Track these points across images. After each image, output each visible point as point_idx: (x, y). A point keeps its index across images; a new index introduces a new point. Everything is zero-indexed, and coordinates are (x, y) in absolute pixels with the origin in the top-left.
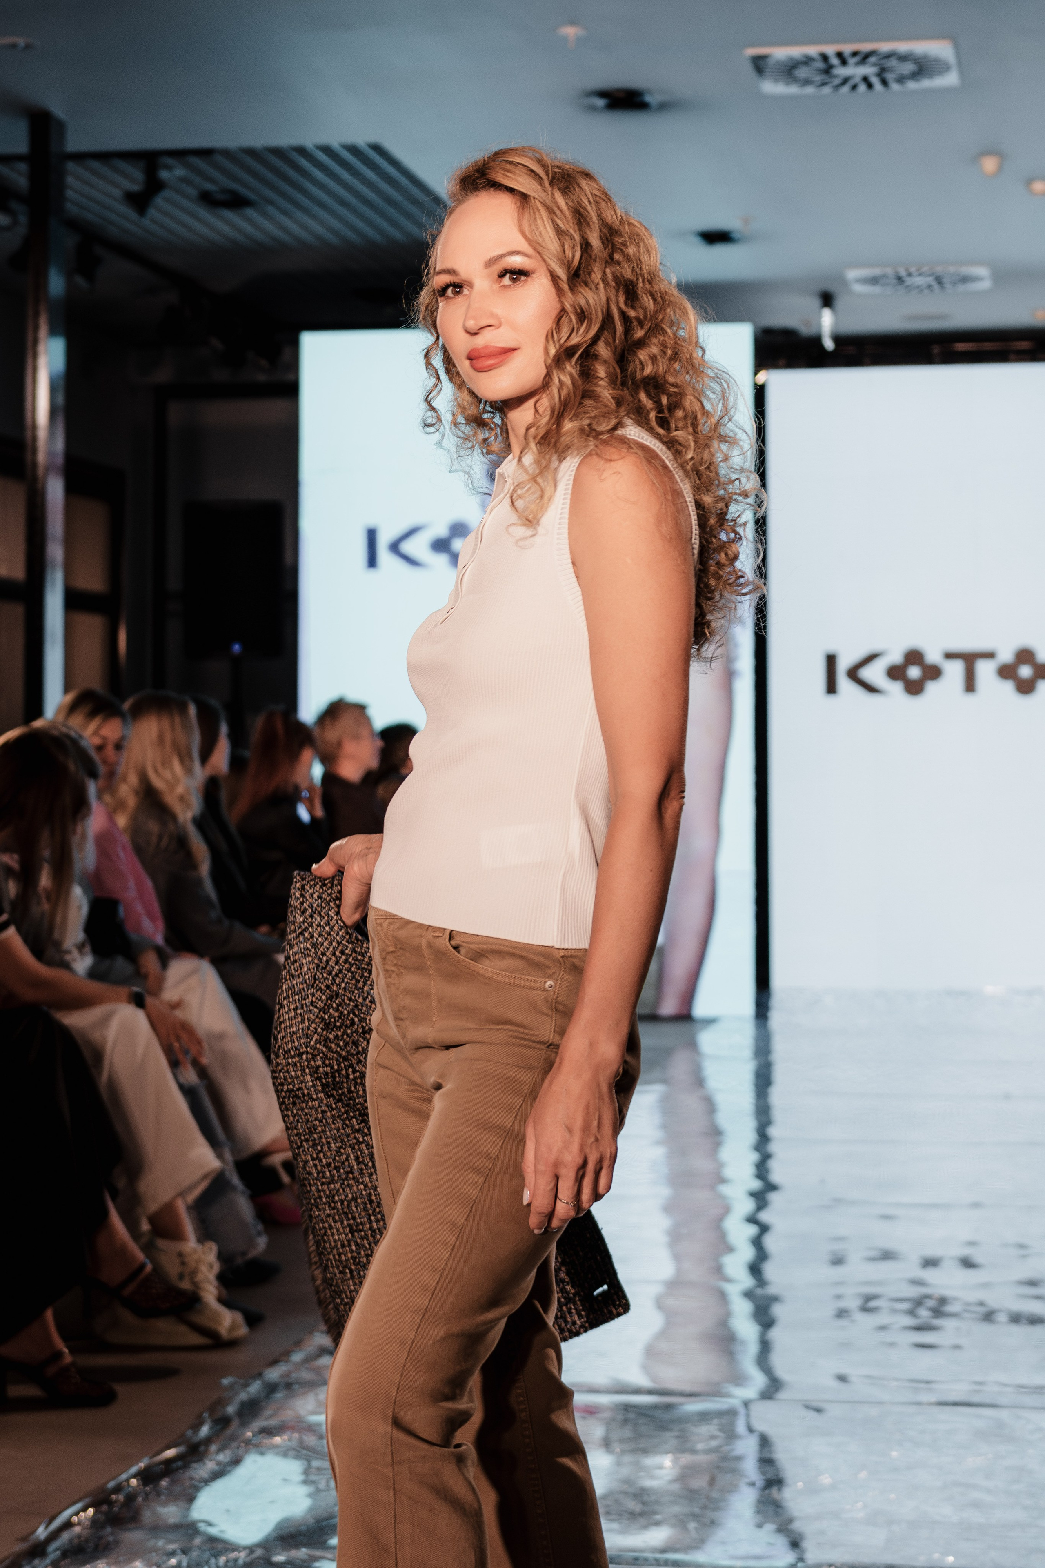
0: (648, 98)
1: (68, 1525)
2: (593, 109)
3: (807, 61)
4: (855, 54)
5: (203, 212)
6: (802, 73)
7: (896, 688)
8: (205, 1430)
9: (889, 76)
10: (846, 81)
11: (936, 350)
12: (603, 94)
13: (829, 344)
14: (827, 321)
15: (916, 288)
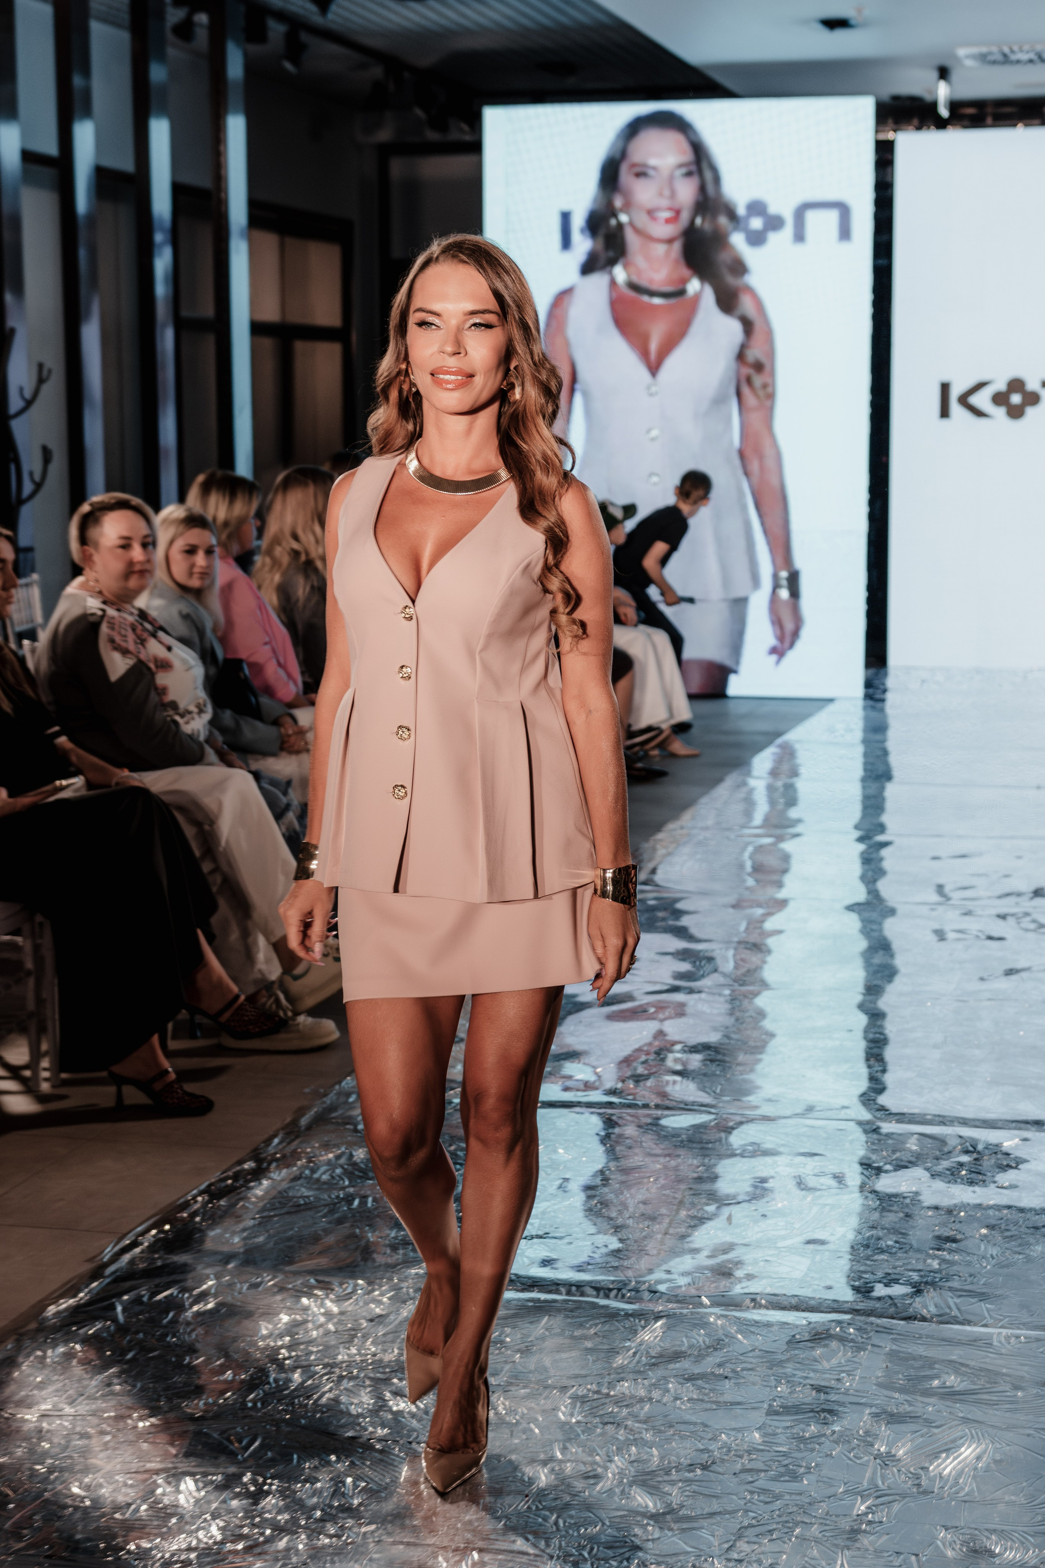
7: (1000, 412)
13: (944, 112)
14: (943, 93)
15: (1018, 62)
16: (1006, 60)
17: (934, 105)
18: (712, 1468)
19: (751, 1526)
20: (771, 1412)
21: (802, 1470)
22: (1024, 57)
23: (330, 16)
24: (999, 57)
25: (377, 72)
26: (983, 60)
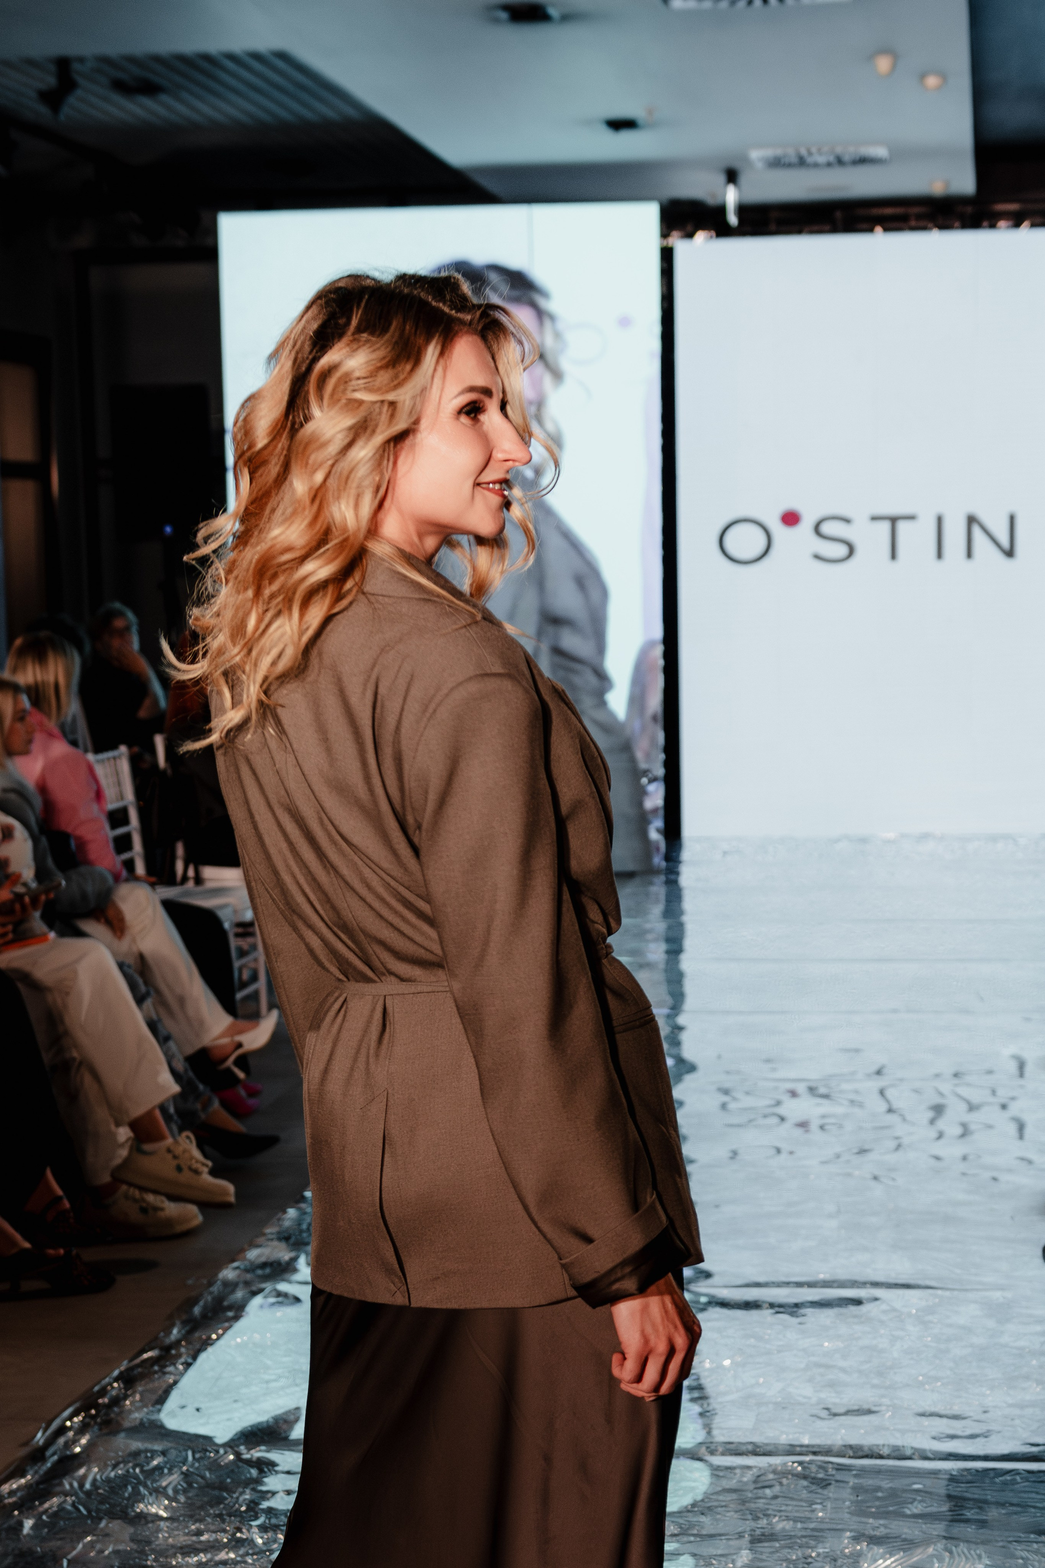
0: (553, 12)
1: (62, 1430)
5: (118, 98)
11: (838, 215)
12: (508, 8)
13: (733, 219)
14: (731, 197)
15: (816, 165)
16: (802, 162)
17: (721, 210)
22: (821, 159)
24: (794, 160)
26: (776, 163)
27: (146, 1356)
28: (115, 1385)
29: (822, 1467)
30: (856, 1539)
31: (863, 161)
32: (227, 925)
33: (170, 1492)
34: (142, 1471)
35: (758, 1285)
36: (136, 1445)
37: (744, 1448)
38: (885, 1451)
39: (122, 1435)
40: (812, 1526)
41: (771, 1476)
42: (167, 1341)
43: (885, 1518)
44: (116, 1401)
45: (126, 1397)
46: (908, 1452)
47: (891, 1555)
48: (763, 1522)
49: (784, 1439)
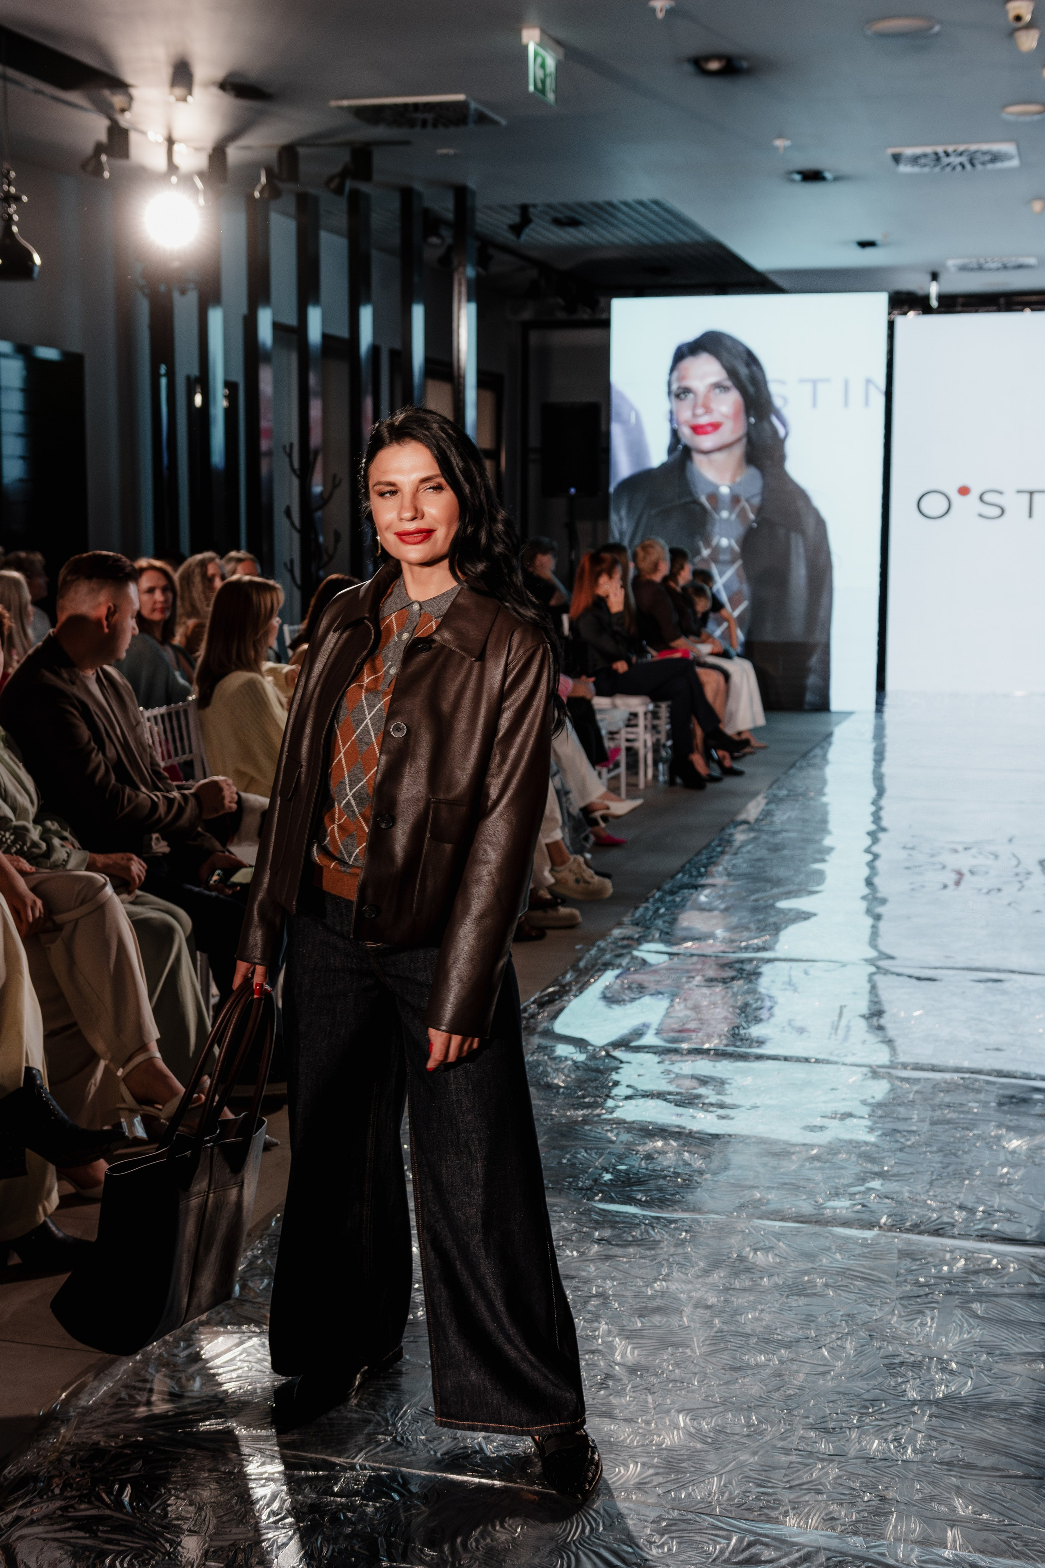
0: (828, 175)
2: (793, 181)
3: (925, 155)
4: (955, 151)
5: (555, 229)
6: (923, 161)
8: (569, 977)
9: (976, 162)
10: (948, 165)
11: (1002, 301)
12: (799, 173)
13: (934, 303)
14: (934, 289)
15: (990, 270)
16: (980, 268)
17: (927, 298)
18: (906, 1150)
19: (936, 1179)
20: (933, 1123)
21: (960, 1152)
22: (993, 265)
23: (524, 237)
24: (976, 266)
25: (533, 273)
26: (963, 268)
27: (551, 990)
28: (532, 1006)
29: (976, 1080)
30: (999, 1126)
31: (1020, 267)
32: (604, 732)
33: (566, 1071)
34: (549, 1058)
35: (936, 968)
36: (544, 1042)
37: (926, 1067)
38: (1019, 1074)
39: (537, 1035)
40: (970, 1116)
41: (943, 1085)
42: (564, 982)
43: (1018, 1115)
44: (533, 1016)
45: (538, 1014)
46: (1033, 1076)
47: (1021, 1138)
48: (938, 1113)
49: (952, 1063)
